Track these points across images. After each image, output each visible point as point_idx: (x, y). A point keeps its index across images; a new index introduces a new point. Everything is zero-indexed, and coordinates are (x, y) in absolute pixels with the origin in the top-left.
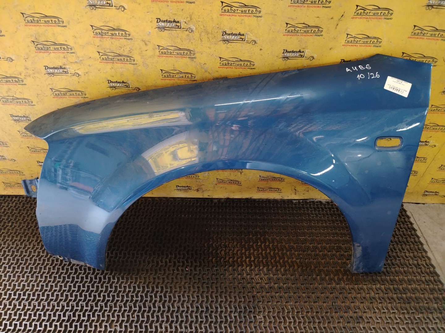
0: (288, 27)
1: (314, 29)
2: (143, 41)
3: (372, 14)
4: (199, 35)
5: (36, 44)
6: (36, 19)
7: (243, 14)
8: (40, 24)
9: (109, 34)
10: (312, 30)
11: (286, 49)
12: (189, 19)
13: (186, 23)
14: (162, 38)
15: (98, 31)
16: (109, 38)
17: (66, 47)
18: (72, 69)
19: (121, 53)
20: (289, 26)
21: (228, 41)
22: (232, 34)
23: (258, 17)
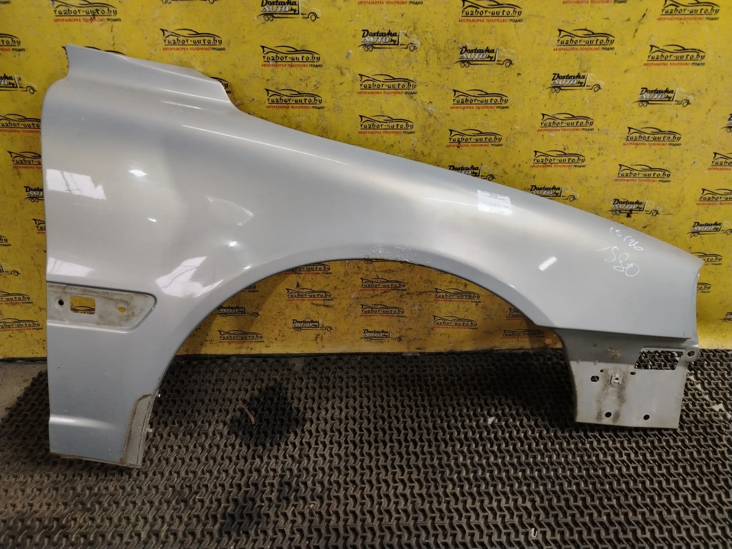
0: (561, 36)
1: (600, 38)
3: (688, 13)
4: (425, 55)
7: (493, 18)
9: (288, 59)
10: (597, 40)
11: (557, 73)
13: (406, 35)
14: (367, 62)
16: (287, 66)
19: (302, 90)
20: (563, 34)
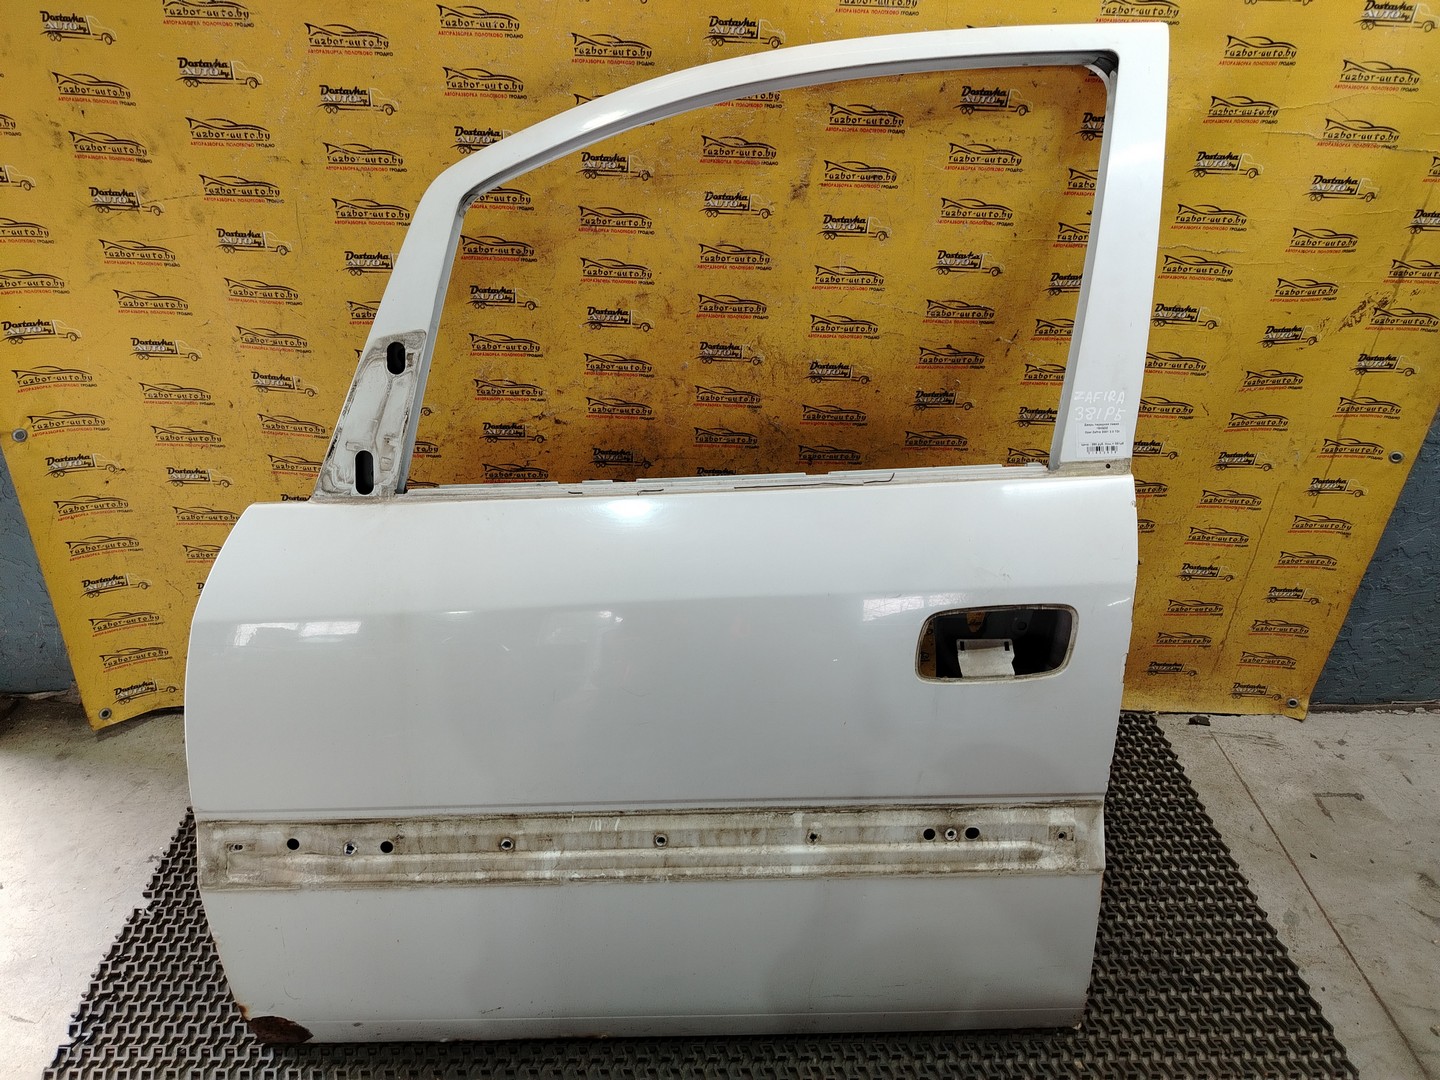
2: (674, 379)
5: (480, 384)
6: (492, 344)
8: (497, 352)
12: (756, 343)
15: (595, 363)
17: (531, 390)
18: (531, 428)
21: (820, 378)
22: (828, 367)
23: (872, 338)
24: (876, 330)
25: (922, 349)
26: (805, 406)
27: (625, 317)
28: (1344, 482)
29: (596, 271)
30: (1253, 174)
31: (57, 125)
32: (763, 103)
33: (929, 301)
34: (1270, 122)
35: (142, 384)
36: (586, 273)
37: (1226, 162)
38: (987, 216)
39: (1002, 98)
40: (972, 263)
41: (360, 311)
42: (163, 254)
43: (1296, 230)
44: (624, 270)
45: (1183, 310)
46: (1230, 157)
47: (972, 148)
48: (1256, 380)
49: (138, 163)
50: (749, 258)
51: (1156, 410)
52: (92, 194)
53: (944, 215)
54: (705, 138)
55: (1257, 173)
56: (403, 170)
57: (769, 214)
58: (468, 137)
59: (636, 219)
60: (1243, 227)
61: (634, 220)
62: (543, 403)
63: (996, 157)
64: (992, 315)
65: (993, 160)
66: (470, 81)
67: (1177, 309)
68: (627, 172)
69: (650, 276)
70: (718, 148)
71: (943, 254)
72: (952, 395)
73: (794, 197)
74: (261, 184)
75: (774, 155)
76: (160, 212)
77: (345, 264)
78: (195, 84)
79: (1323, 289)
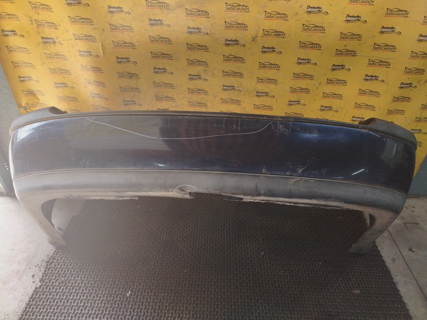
24: (277, 82)
25: (291, 88)
26: (254, 105)
27: (200, 77)
28: (421, 130)
29: (191, 63)
30: (399, 34)
31: (31, 18)
32: (244, 11)
33: (294, 73)
34: (406, 17)
35: (57, 96)
36: (188, 64)
37: (391, 30)
38: (314, 47)
39: (320, 10)
40: (308, 62)
41: (121, 75)
42: (63, 57)
43: (412, 52)
44: (200, 63)
45: (374, 77)
46: (392, 28)
47: (310, 26)
48: (396, 99)
49: (54, 30)
50: (238, 59)
51: (363, 107)
52: (42, 39)
53: (300, 46)
54: (225, 22)
55: (400, 33)
56: (133, 32)
57: (245, 46)
58: (153, 22)
59: (204, 47)
60: (395, 50)
61: (203, 47)
62: (175, 102)
63: (317, 28)
64: (313, 77)
65: (316, 29)
66: (153, 4)
67: (372, 76)
68: (201, 32)
69: (208, 64)
70: (229, 25)
71: (299, 59)
72: (300, 101)
73: (253, 41)
74: (91, 36)
75: (247, 27)
76: (62, 44)
77: (115, 60)
78: (70, 6)
79: (420, 71)
